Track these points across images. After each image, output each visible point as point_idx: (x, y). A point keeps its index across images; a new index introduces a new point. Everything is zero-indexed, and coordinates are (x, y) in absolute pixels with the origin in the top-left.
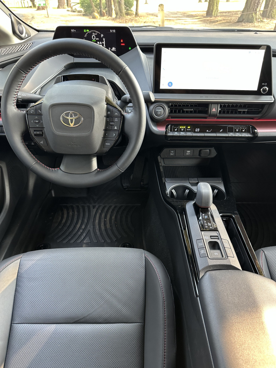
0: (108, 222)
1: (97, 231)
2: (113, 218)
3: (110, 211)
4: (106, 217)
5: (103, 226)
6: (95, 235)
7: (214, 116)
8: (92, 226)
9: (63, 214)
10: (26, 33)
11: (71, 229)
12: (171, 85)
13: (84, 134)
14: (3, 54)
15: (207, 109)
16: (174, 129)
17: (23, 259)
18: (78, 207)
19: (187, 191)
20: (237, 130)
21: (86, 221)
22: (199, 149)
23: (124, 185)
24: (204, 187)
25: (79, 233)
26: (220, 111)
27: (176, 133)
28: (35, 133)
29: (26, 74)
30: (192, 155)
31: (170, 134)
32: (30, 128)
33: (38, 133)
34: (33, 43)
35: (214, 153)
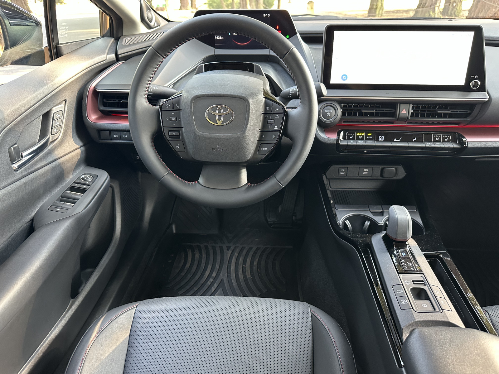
0: (248, 269)
1: (234, 281)
2: (255, 263)
3: (251, 253)
4: (244, 262)
5: (241, 274)
6: (230, 286)
7: (405, 120)
8: (226, 274)
9: (186, 256)
10: (155, 22)
11: (197, 277)
12: (345, 78)
13: (234, 135)
14: (128, 44)
15: (394, 111)
16: (349, 136)
17: (139, 309)
18: (206, 247)
19: (367, 223)
20: (437, 139)
21: (217, 267)
22: (381, 167)
23: (269, 220)
24: (399, 211)
25: (209, 283)
26: (412, 113)
27: (352, 141)
28: (170, 134)
29: (164, 57)
30: (371, 176)
31: (344, 143)
32: (163, 127)
33: (174, 134)
34: (164, 32)
35: (402, 173)
